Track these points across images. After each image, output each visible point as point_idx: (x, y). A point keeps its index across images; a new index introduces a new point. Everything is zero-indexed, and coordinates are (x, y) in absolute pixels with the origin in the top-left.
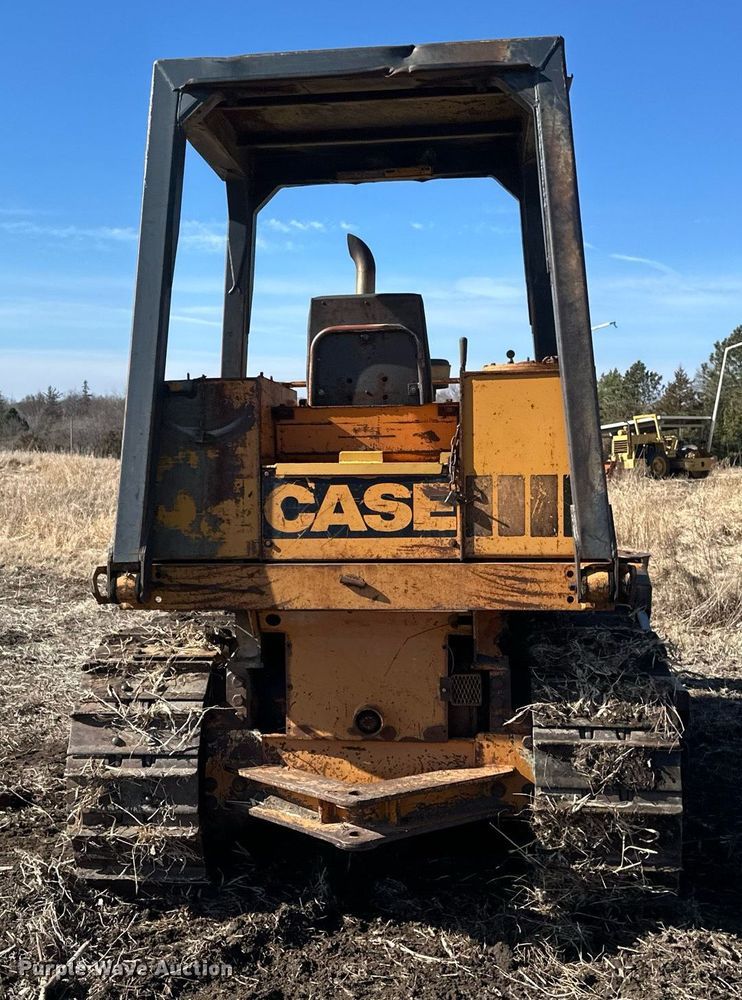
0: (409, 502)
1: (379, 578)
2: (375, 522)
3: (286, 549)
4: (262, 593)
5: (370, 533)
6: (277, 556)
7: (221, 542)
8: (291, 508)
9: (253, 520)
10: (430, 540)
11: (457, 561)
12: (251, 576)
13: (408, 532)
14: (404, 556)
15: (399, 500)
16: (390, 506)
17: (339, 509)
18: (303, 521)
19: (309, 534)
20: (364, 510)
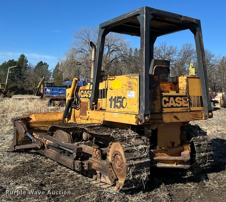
0: (181, 101)
1: (179, 115)
2: (177, 105)
3: (165, 110)
4: (162, 120)
5: (177, 107)
6: (164, 112)
7: (155, 109)
8: (166, 102)
9: (159, 104)
10: (185, 108)
11: (188, 112)
12: (160, 116)
13: (182, 107)
14: (181, 111)
15: (180, 100)
16: (179, 102)
17: (172, 102)
18: (167, 105)
19: (168, 107)
20: (176, 103)
